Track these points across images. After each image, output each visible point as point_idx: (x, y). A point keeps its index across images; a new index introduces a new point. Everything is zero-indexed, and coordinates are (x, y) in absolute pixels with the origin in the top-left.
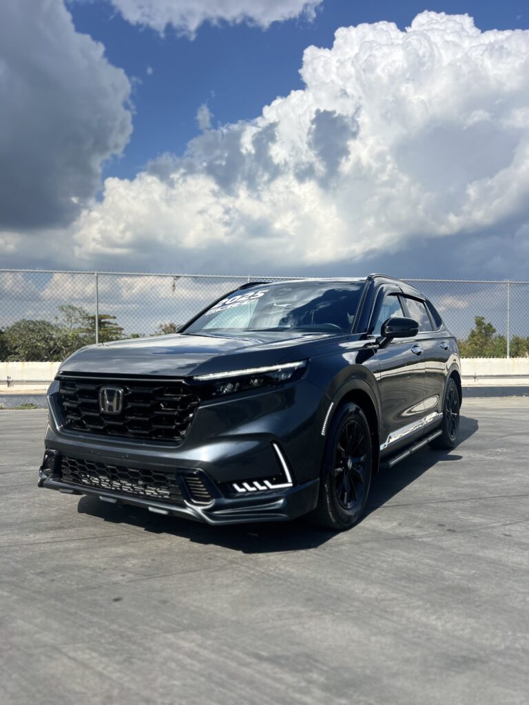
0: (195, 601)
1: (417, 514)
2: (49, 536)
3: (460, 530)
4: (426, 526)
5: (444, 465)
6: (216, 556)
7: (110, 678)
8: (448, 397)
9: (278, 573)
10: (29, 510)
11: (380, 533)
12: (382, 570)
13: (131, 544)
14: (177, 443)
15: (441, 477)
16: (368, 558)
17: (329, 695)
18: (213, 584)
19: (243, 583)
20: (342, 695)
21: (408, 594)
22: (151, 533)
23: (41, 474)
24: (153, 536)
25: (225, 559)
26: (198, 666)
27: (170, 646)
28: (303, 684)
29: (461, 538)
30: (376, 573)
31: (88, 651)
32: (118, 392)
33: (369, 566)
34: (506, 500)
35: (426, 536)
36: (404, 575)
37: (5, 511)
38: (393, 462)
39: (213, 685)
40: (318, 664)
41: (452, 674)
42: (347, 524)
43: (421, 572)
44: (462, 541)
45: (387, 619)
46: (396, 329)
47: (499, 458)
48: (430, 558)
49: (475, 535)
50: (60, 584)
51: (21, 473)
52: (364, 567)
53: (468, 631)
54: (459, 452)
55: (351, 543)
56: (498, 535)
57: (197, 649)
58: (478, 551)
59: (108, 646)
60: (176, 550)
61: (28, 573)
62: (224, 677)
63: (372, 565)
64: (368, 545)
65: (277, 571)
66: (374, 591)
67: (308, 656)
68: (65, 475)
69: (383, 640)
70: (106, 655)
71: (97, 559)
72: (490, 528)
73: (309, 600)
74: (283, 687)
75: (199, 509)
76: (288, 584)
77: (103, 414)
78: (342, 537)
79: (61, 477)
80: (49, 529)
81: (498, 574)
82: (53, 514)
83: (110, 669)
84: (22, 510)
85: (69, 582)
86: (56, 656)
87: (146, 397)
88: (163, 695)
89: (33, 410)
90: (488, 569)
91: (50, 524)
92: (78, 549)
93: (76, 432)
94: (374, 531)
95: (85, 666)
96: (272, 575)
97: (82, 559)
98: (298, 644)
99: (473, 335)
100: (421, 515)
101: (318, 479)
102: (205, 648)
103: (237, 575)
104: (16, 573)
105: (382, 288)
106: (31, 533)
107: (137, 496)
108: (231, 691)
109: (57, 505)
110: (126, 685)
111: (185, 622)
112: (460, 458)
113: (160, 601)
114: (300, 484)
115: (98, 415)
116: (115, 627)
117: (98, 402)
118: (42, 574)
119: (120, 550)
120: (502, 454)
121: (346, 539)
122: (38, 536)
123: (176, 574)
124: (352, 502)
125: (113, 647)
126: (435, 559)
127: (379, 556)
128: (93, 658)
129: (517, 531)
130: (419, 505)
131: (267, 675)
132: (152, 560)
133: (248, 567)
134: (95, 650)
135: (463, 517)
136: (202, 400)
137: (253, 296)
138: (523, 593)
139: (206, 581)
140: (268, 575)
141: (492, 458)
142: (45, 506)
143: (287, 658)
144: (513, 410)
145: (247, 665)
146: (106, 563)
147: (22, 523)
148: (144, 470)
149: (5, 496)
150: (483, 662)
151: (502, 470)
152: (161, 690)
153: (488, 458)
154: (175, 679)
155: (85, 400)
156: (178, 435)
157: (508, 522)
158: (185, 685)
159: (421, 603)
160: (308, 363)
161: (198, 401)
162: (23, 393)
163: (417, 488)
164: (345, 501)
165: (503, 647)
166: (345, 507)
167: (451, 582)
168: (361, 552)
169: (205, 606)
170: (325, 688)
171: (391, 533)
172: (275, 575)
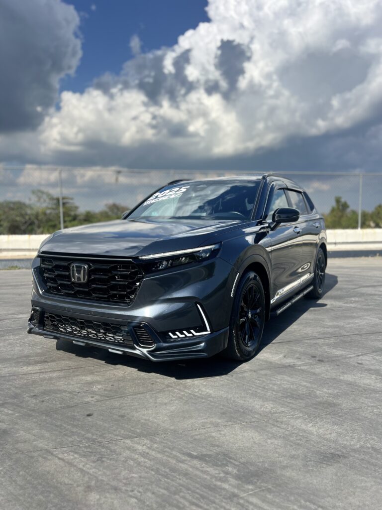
0: (144, 415)
1: (297, 348)
2: (37, 368)
3: (326, 360)
4: (303, 357)
5: (315, 310)
6: (157, 382)
7: (88, 473)
8: (318, 262)
9: (201, 394)
10: (21, 349)
11: (271, 363)
12: (274, 391)
13: (96, 373)
14: (128, 304)
15: (312, 320)
16: (264, 382)
17: (240, 482)
18: (156, 403)
19: (177, 401)
20: (249, 483)
21: (292, 409)
22: (110, 365)
23: (29, 325)
24: (111, 367)
25: (163, 384)
26: (149, 463)
27: (129, 448)
28: (222, 475)
29: (328, 366)
30: (269, 393)
31: (72, 454)
32: (84, 268)
33: (264, 388)
34: (359, 337)
35: (304, 365)
36: (289, 394)
37: (4, 349)
38: (279, 312)
39: (160, 476)
40: (231, 460)
41: (325, 466)
42: (248, 357)
43: (301, 392)
44: (329, 368)
45: (278, 427)
46: (283, 216)
47: (353, 305)
48: (306, 382)
49: (338, 364)
50: (48, 404)
51: (13, 320)
52: (261, 389)
53: (334, 434)
54: (324, 300)
55: (251, 371)
56: (354, 364)
57: (147, 451)
58: (340, 376)
59: (85, 450)
60: (128, 378)
61: (25, 396)
62: (167, 470)
63: (267, 387)
64: (262, 372)
65: (200, 392)
66: (269, 406)
67: (225, 455)
68: (47, 325)
69: (276, 442)
70: (84, 456)
71: (73, 385)
72: (347, 358)
73: (223, 413)
74: (208, 478)
75: (145, 351)
76: (208, 402)
77: (73, 283)
78: (244, 366)
79: (44, 326)
80: (37, 363)
81: (354, 393)
82: (39, 351)
83: (87, 466)
84: (16, 349)
85: (54, 402)
86: (50, 457)
87: (105, 272)
88: (126, 484)
89: (17, 271)
90: (347, 389)
91: (37, 359)
92: (59, 378)
93: (54, 296)
94: (266, 361)
95: (71, 464)
96: (197, 395)
97: (62, 385)
98: (218, 446)
99: (333, 210)
100: (299, 349)
101: (228, 327)
102: (153, 450)
103: (172, 396)
104: (16, 396)
105: (273, 185)
106: (24, 365)
107: (100, 340)
108: (173, 480)
109: (41, 344)
110: (100, 478)
111: (138, 431)
112: (325, 305)
113: (119, 416)
114: (216, 332)
115: (70, 283)
116: (89, 435)
117: (70, 274)
118: (35, 396)
119: (89, 378)
120: (355, 302)
121: (247, 368)
122: (30, 368)
123: (129, 396)
124: (251, 341)
125: (88, 450)
126: (310, 382)
127: (271, 380)
128: (76, 458)
129: (366, 360)
130: (297, 341)
131: (197, 469)
132: (112, 385)
133: (180, 390)
134: (76, 453)
135: (329, 351)
136: (146, 274)
137: (178, 191)
138: (371, 406)
139: (151, 400)
140: (194, 395)
141: (348, 305)
142: (33, 345)
143: (210, 456)
144: (363, 268)
145: (183, 462)
146: (80, 388)
147: (17, 358)
148: (104, 323)
149: (2, 338)
150: (345, 457)
151: (355, 314)
152: (124, 481)
153: (345, 305)
154: (133, 473)
155: (59, 273)
156: (129, 298)
157: (360, 354)
158: (140, 477)
159: (301, 415)
160: (221, 246)
161: (142, 274)
162: (9, 258)
163: (295, 329)
164: (246, 341)
165: (358, 446)
166: (246, 345)
167: (321, 399)
168: (258, 377)
169: (151, 419)
170: (238, 477)
171: (279, 363)
172: (199, 395)
